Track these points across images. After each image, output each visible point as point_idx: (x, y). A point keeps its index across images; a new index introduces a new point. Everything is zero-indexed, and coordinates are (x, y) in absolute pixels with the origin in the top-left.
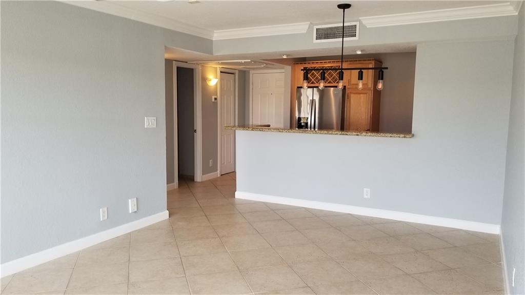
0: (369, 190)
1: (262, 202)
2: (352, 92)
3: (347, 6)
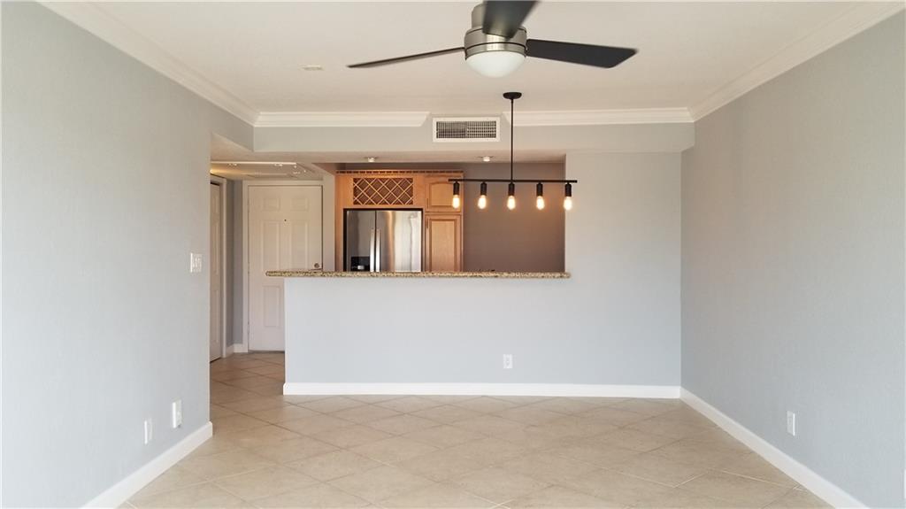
0: (510, 357)
1: (341, 396)
2: (432, 218)
3: (518, 95)
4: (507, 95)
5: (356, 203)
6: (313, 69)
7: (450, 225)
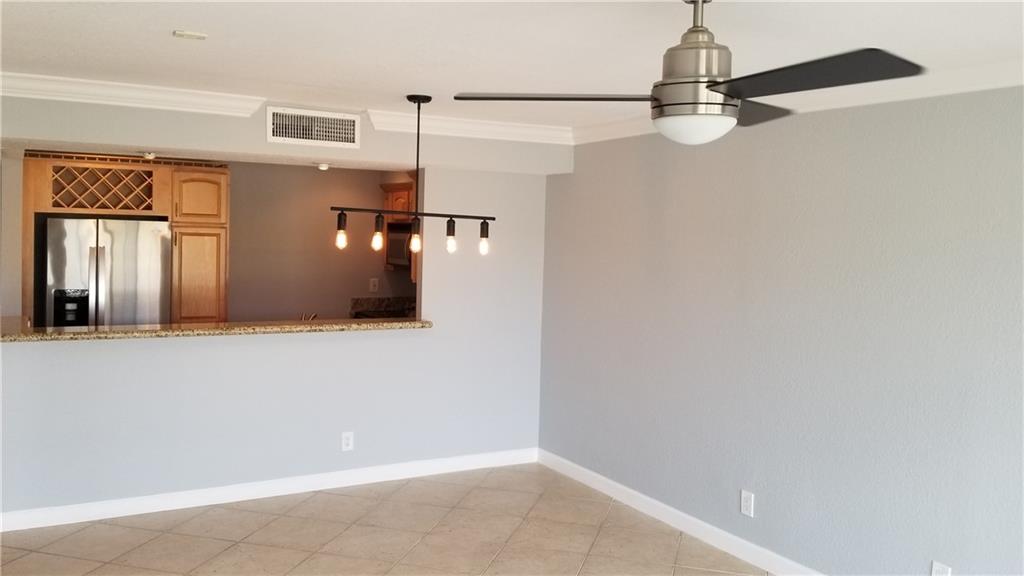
0: (352, 435)
2: (183, 230)
3: (427, 99)
4: (412, 98)
5: (56, 204)
6: (190, 37)
7: (210, 243)
